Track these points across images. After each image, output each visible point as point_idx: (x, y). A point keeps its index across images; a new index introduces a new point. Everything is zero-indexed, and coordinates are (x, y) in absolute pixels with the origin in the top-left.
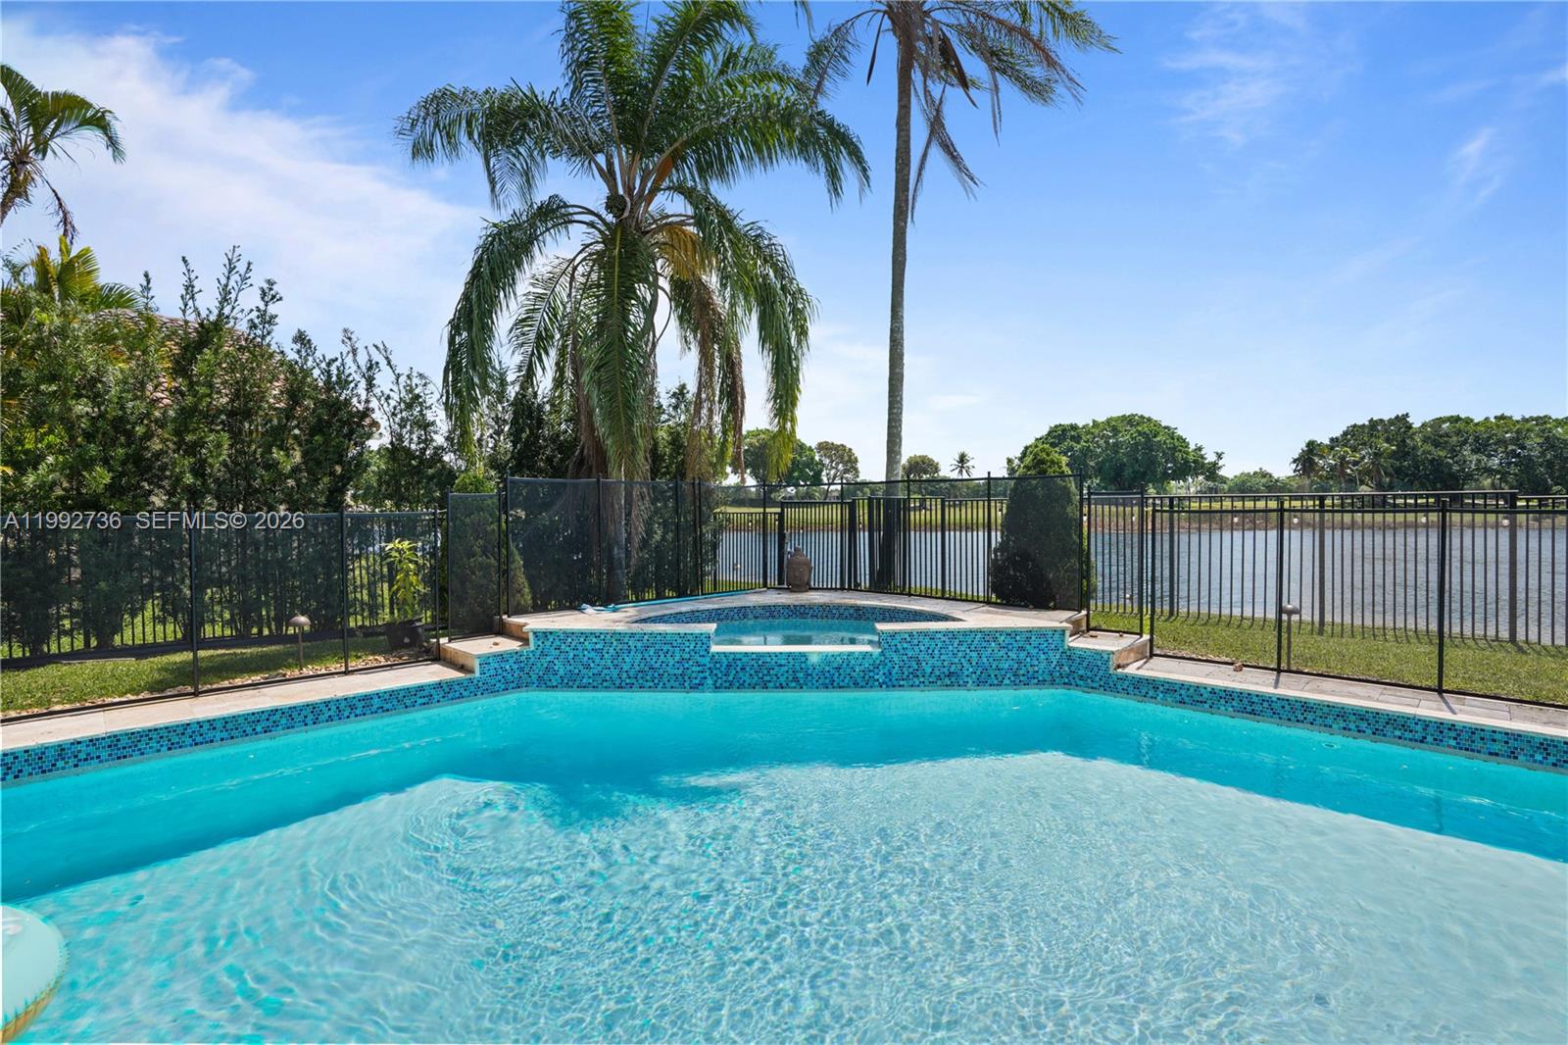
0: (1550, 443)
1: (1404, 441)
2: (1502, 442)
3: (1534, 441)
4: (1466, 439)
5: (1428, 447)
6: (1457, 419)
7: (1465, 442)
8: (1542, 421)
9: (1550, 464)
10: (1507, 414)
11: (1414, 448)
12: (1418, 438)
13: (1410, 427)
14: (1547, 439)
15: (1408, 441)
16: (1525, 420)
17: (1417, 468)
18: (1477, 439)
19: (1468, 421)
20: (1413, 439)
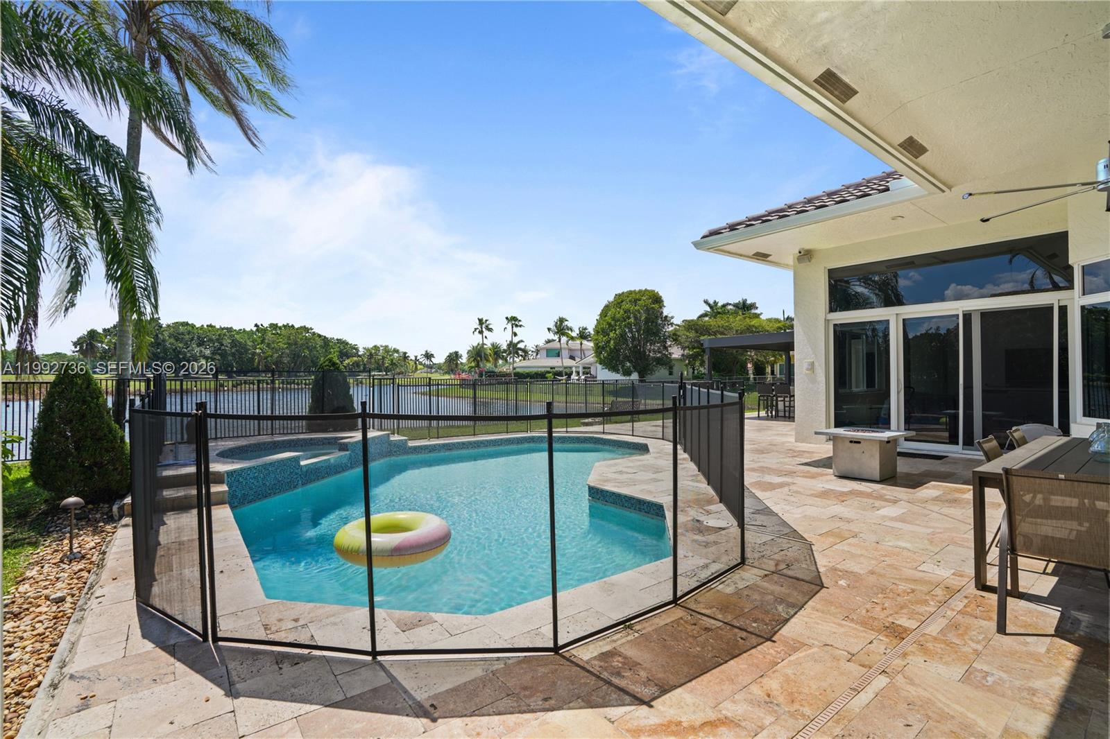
0: (234, 343)
1: (157, 335)
2: (211, 340)
3: (227, 341)
4: (193, 338)
5: (172, 340)
6: (187, 324)
7: (192, 339)
8: (230, 330)
9: (233, 355)
10: (213, 324)
11: (164, 341)
12: (166, 334)
13: (161, 327)
14: (233, 340)
15: (160, 336)
16: (222, 329)
17: (166, 354)
18: (199, 338)
19: (193, 326)
20: (163, 335)
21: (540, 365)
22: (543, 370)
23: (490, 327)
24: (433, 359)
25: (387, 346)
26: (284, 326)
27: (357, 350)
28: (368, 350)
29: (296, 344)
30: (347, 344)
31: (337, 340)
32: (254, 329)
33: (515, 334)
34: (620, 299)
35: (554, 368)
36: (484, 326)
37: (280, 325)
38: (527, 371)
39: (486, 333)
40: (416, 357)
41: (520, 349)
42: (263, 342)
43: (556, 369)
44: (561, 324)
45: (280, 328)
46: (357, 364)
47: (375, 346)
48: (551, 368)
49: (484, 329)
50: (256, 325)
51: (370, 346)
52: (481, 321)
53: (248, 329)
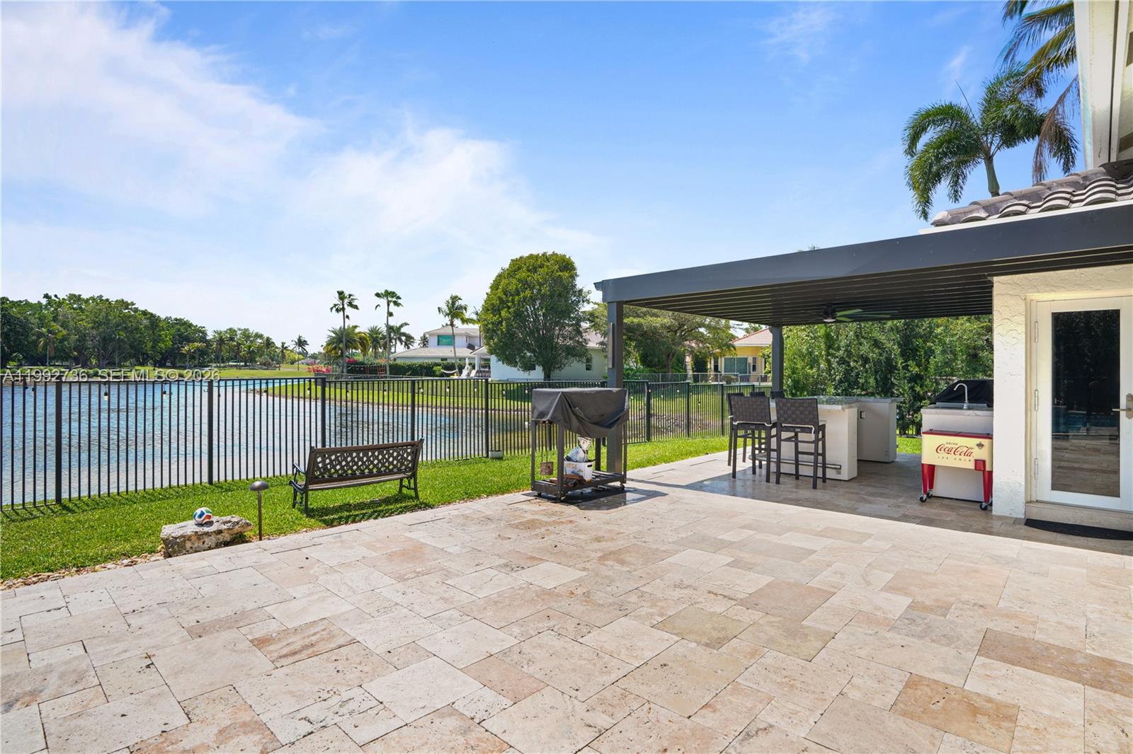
14: (7, 316)
21: (429, 355)
22: (430, 361)
23: (355, 303)
24: (306, 347)
25: (246, 330)
26: (93, 298)
27: (204, 333)
28: (220, 333)
29: (107, 322)
30: (190, 325)
31: (176, 319)
32: (44, 301)
33: (390, 314)
34: (517, 265)
35: (446, 359)
36: (346, 301)
37: (85, 296)
38: (408, 362)
39: (349, 310)
40: (283, 344)
41: (404, 334)
42: (55, 319)
43: (448, 361)
44: (453, 303)
45: (87, 301)
46: (202, 353)
47: (230, 329)
48: (443, 359)
49: (346, 306)
50: (46, 296)
51: (223, 328)
52: (341, 294)
53: (33, 301)
